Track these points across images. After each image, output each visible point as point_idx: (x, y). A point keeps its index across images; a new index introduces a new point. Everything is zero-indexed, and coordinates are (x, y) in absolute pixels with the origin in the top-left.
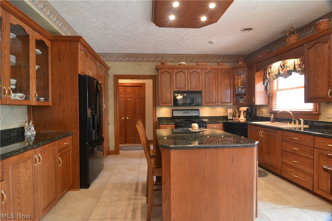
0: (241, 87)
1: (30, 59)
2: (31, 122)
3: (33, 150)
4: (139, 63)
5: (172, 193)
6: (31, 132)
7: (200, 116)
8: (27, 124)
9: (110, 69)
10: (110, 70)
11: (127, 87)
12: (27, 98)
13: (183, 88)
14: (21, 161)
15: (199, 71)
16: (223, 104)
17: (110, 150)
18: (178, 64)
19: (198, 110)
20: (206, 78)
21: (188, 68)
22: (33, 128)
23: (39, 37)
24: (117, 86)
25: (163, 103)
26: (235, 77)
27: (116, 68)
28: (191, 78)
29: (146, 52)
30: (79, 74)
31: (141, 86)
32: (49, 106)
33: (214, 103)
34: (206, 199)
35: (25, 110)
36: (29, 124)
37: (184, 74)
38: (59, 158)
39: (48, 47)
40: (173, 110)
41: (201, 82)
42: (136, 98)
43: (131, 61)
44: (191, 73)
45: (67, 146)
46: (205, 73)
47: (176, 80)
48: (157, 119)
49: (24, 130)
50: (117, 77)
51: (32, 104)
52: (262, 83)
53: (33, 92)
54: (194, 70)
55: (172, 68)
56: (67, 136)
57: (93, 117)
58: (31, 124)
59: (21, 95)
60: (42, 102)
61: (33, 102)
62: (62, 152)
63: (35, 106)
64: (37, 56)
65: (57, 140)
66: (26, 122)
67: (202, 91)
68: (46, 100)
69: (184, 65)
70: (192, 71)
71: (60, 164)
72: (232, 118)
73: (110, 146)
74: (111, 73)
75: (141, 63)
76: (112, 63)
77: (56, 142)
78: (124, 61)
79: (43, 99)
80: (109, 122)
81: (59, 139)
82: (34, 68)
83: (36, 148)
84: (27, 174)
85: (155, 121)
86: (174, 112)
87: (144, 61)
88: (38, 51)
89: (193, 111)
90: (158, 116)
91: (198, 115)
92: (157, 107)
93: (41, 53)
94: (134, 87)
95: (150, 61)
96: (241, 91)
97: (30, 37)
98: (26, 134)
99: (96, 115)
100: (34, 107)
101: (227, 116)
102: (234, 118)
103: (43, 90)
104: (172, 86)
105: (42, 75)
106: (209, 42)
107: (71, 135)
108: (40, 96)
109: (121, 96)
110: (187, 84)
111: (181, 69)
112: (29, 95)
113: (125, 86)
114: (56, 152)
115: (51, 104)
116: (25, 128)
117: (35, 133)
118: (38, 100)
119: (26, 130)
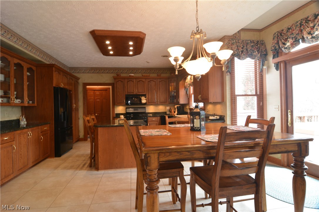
0: (174, 92)
1: (24, 80)
2: (24, 116)
3: (27, 129)
4: (101, 74)
5: (99, 149)
6: (23, 123)
7: (146, 112)
8: (21, 117)
9: (80, 78)
10: (80, 80)
11: (96, 91)
12: (22, 102)
13: (132, 92)
14: (21, 134)
15: (144, 80)
16: (162, 103)
17: (80, 137)
18: (128, 76)
19: (145, 108)
20: (149, 85)
21: (136, 78)
22: (25, 120)
23: (29, 66)
24: (85, 91)
25: (118, 103)
26: (169, 84)
27: (84, 78)
28: (138, 86)
29: (106, 66)
30: (54, 87)
31: (107, 90)
32: (35, 106)
33: (155, 102)
34: (117, 152)
35: (20, 109)
36: (22, 117)
37: (133, 83)
38: (42, 136)
39: (34, 71)
40: (126, 108)
41: (145, 88)
42: (103, 99)
43: (95, 73)
44: (138, 82)
45: (46, 130)
46: (148, 82)
47: (127, 86)
48: (115, 114)
49: (20, 121)
50: (85, 85)
51: (25, 105)
52: (184, 89)
53: (26, 98)
54: (140, 79)
55: (124, 78)
56: (46, 124)
57: (64, 113)
58: (23, 117)
59: (19, 100)
60: (31, 104)
61: (26, 104)
62: (43, 133)
63: (27, 106)
64: (28, 76)
65: (40, 126)
66: (21, 116)
67: (146, 94)
68: (33, 103)
69: (133, 76)
70: (138, 80)
71: (42, 139)
72: (169, 113)
73: (80, 135)
74: (81, 82)
75: (103, 74)
76: (82, 74)
77: (40, 127)
78: (90, 73)
79: (31, 102)
80: (80, 117)
81: (41, 125)
82: (26, 84)
83: (29, 128)
84: (24, 141)
85: (113, 116)
86: (127, 109)
87: (105, 73)
88: (28, 74)
89: (141, 109)
90: (116, 112)
91: (144, 111)
92: (115, 106)
93: (30, 74)
94: (102, 91)
95: (109, 73)
96: (174, 94)
97: (24, 67)
98: (21, 123)
99: (66, 112)
100: (25, 107)
101: (166, 112)
102: (171, 113)
103: (31, 97)
104: (124, 91)
105: (31, 88)
106: (146, 62)
107: (49, 124)
108: (30, 100)
109: (91, 98)
110: (135, 89)
111: (130, 79)
112: (24, 100)
113: (94, 90)
114: (40, 132)
115: (36, 105)
116: (20, 119)
117: (26, 123)
118: (28, 103)
119: (21, 121)
